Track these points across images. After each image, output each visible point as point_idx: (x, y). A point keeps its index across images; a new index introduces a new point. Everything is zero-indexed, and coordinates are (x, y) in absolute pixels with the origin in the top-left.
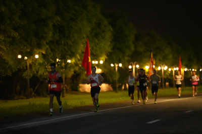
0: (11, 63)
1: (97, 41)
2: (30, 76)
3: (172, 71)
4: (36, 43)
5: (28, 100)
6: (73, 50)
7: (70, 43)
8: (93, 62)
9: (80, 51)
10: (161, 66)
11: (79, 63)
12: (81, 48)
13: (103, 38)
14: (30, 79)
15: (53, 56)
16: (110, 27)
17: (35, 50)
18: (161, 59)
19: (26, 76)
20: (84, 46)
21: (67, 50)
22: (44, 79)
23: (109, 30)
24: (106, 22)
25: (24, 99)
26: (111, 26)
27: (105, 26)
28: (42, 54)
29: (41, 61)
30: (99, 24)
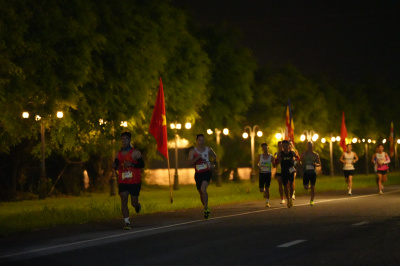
0: (9, 127)
1: (179, 84)
2: (46, 153)
3: (327, 143)
4: (57, 89)
5: (43, 201)
6: (133, 102)
7: (126, 87)
8: (172, 126)
9: (145, 105)
10: (305, 134)
11: (143, 127)
12: (148, 98)
13: (192, 78)
14: (46, 160)
15: (93, 113)
16: (205, 57)
17: (56, 102)
18: (306, 120)
19: (39, 153)
20: (154, 93)
21: (120, 101)
22: (74, 159)
23: (204, 62)
24: (197, 47)
25: (34, 199)
26: (207, 55)
27: (195, 54)
28: (71, 110)
29: (69, 125)
30: (183, 51)
